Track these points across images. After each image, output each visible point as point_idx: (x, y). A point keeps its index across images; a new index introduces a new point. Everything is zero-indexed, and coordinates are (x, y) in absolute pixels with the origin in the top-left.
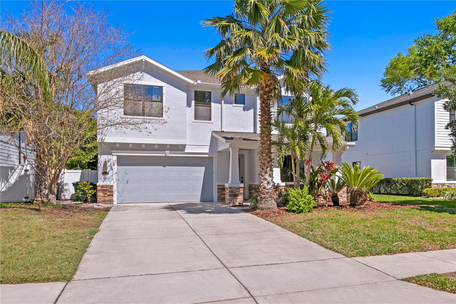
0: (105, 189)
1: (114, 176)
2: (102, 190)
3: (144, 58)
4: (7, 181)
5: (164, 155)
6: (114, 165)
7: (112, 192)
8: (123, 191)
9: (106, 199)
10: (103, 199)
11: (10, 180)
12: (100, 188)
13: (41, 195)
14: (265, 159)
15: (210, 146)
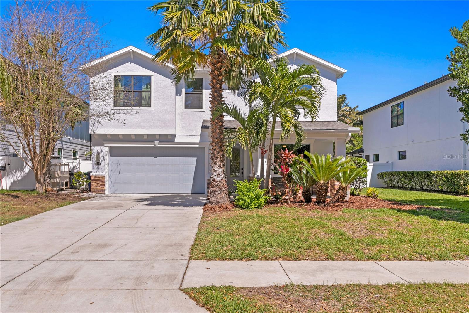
0: (98, 179)
1: (106, 166)
2: (95, 180)
3: (131, 48)
4: (23, 171)
5: (153, 145)
6: (106, 156)
7: (104, 182)
8: (116, 181)
9: (99, 188)
10: (96, 189)
11: (25, 169)
12: (93, 178)
13: (45, 184)
14: (215, 149)
15: (201, 135)
